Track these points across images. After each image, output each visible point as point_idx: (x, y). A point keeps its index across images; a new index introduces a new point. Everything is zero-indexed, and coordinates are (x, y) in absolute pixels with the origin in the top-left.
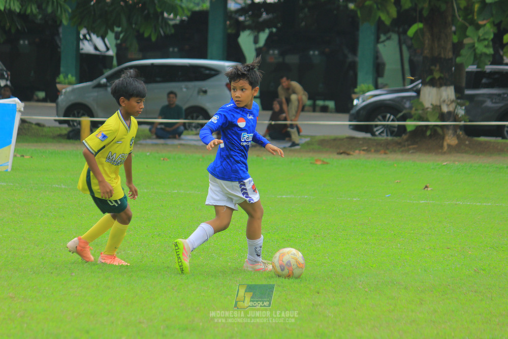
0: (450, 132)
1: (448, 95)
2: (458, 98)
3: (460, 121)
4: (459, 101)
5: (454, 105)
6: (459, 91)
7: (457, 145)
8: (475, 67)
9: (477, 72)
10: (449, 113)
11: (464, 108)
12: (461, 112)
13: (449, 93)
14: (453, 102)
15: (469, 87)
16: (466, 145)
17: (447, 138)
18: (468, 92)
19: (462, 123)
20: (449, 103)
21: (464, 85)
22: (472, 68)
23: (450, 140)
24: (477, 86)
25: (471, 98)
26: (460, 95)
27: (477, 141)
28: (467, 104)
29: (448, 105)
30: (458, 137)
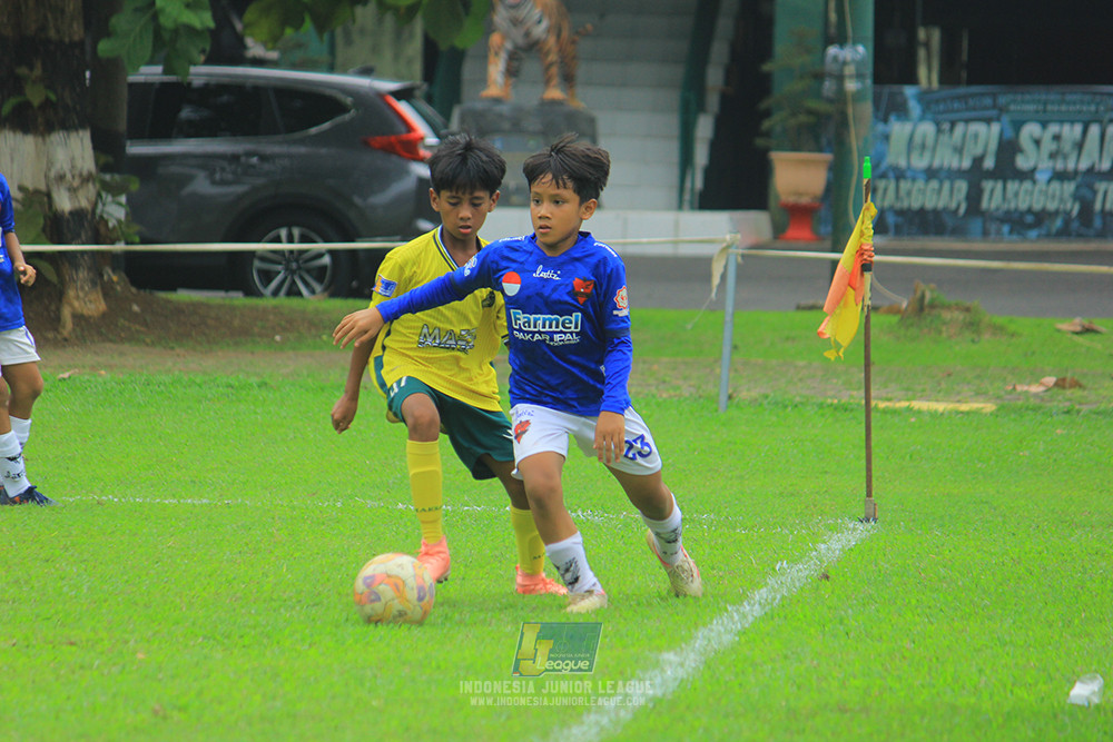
0: (83, 274)
1: (73, 159)
2: (103, 168)
3: (113, 243)
4: (108, 177)
5: (91, 189)
6: (105, 145)
7: (104, 315)
8: (159, 69)
9: (163, 84)
10: (78, 214)
11: (123, 199)
12: (115, 211)
13: (75, 151)
14: (86, 179)
15: (138, 134)
16: (134, 317)
17: (71, 293)
18: (135, 149)
19: (120, 247)
20: (76, 183)
21: (122, 126)
22: (151, 73)
23: (83, 300)
24: (164, 129)
25: (145, 167)
26: (110, 159)
27: (169, 301)
28: (135, 186)
29: (73, 191)
30: (108, 291)
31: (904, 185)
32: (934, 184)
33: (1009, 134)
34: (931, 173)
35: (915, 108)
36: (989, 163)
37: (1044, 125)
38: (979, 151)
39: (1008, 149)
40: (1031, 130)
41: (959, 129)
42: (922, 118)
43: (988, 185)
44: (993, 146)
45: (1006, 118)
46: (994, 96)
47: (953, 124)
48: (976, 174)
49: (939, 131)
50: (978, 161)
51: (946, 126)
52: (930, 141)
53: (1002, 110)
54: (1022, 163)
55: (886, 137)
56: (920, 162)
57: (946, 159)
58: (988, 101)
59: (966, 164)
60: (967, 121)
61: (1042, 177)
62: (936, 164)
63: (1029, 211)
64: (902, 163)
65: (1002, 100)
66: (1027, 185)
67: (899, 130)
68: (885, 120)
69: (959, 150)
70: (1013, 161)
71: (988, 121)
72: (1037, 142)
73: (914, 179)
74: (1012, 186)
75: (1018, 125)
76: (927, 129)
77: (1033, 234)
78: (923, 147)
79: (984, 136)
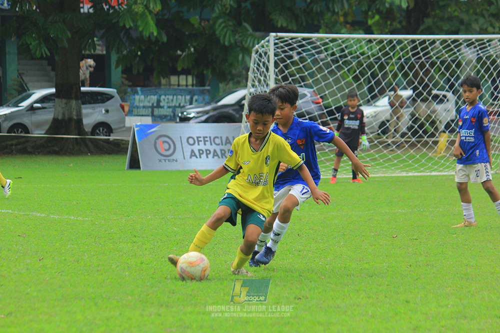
31: (139, 110)
32: (144, 109)
33: (159, 98)
34: (144, 107)
35: (140, 92)
36: (155, 105)
37: (165, 96)
38: (153, 102)
39: (159, 101)
40: (163, 97)
41: (149, 97)
42: (142, 94)
43: (155, 109)
44: (156, 101)
45: (158, 94)
46: (155, 90)
47: (147, 96)
48: (153, 107)
49: (145, 97)
50: (153, 104)
51: (146, 96)
52: (143, 100)
53: (157, 93)
54: (162, 104)
55: (134, 99)
56: (141, 105)
57: (147, 104)
58: (154, 91)
59: (151, 105)
60: (150, 95)
61: (165, 107)
62: (145, 105)
63: (164, 115)
64: (138, 105)
65: (157, 91)
66: (163, 109)
67: (137, 97)
68: (134, 95)
69: (149, 102)
70: (159, 104)
71: (154, 95)
72: (164, 100)
73: (140, 108)
74: (160, 109)
75: (160, 96)
76: (142, 97)
77: (164, 120)
78: (142, 101)
79: (154, 98)
